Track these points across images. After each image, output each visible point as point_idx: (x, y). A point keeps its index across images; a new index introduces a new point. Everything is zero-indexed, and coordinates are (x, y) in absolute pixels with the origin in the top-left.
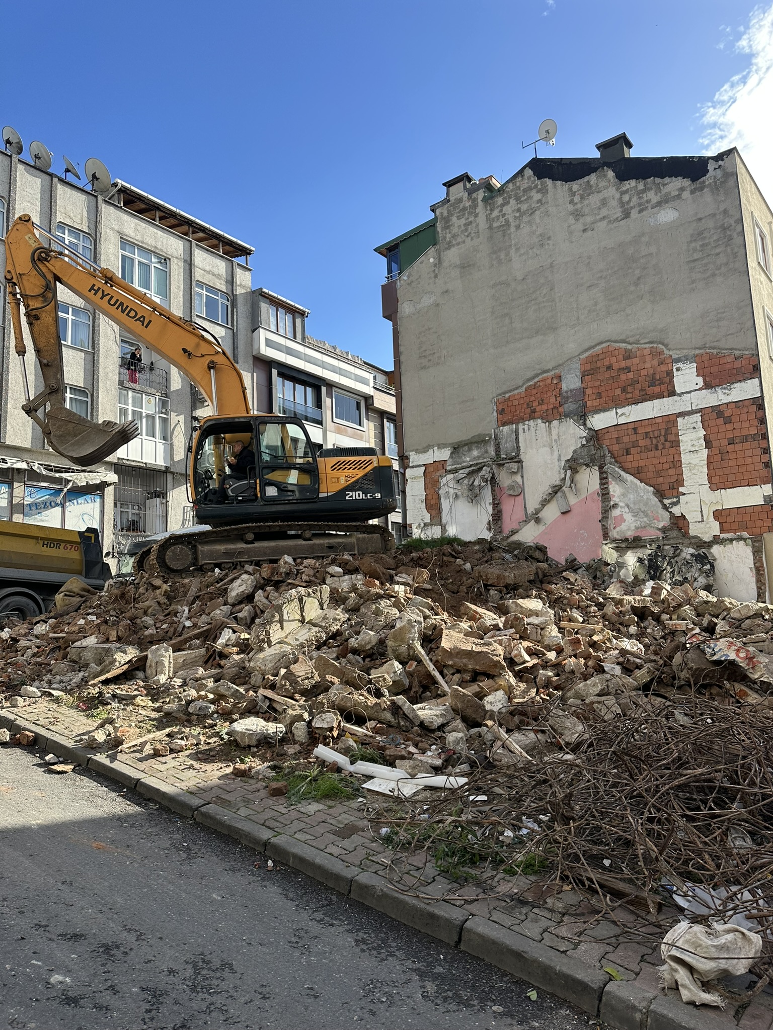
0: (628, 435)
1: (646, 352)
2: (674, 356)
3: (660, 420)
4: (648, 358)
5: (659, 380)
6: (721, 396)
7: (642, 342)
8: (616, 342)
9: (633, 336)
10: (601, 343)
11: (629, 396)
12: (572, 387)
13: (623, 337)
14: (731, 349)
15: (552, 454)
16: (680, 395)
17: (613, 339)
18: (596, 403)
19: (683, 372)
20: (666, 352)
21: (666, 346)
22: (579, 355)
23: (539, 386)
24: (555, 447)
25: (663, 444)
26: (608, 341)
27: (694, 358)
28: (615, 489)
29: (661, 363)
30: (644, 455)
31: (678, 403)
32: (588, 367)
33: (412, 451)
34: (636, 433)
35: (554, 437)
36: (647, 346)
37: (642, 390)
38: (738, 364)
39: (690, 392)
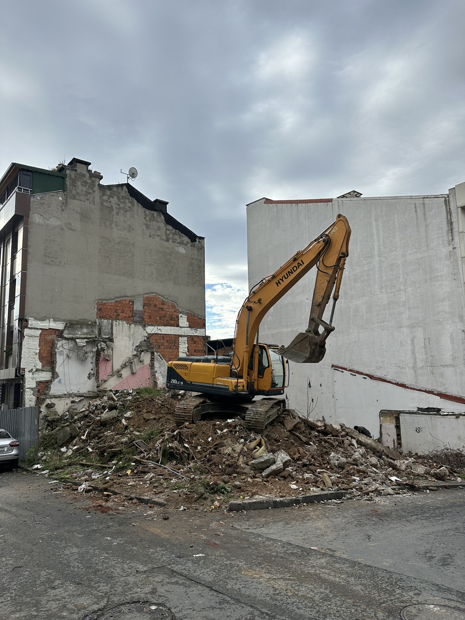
0: (160, 339)
1: (170, 304)
2: (180, 310)
3: (173, 336)
4: (171, 307)
5: (174, 318)
6: (194, 332)
7: (169, 299)
8: (159, 295)
9: (166, 295)
10: (153, 293)
11: (162, 321)
12: (139, 309)
13: (162, 294)
14: (198, 315)
15: (130, 341)
16: (181, 327)
17: (158, 293)
18: (149, 320)
19: (182, 318)
20: (177, 307)
21: (177, 305)
22: (143, 294)
23: (122, 303)
24: (131, 338)
25: (173, 347)
26: (156, 293)
27: (187, 314)
28: (157, 365)
29: (175, 311)
30: (165, 350)
31: (180, 331)
32: (146, 302)
33: (32, 317)
34: (163, 339)
35: (132, 333)
36: (171, 302)
37: (167, 321)
38: (199, 321)
39: (184, 327)
